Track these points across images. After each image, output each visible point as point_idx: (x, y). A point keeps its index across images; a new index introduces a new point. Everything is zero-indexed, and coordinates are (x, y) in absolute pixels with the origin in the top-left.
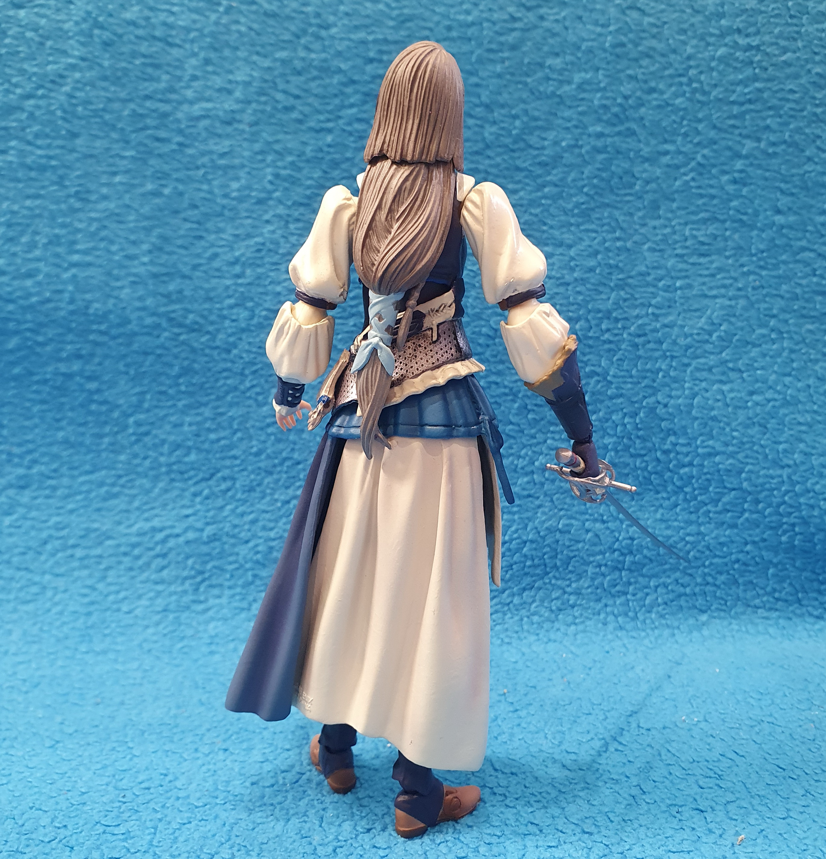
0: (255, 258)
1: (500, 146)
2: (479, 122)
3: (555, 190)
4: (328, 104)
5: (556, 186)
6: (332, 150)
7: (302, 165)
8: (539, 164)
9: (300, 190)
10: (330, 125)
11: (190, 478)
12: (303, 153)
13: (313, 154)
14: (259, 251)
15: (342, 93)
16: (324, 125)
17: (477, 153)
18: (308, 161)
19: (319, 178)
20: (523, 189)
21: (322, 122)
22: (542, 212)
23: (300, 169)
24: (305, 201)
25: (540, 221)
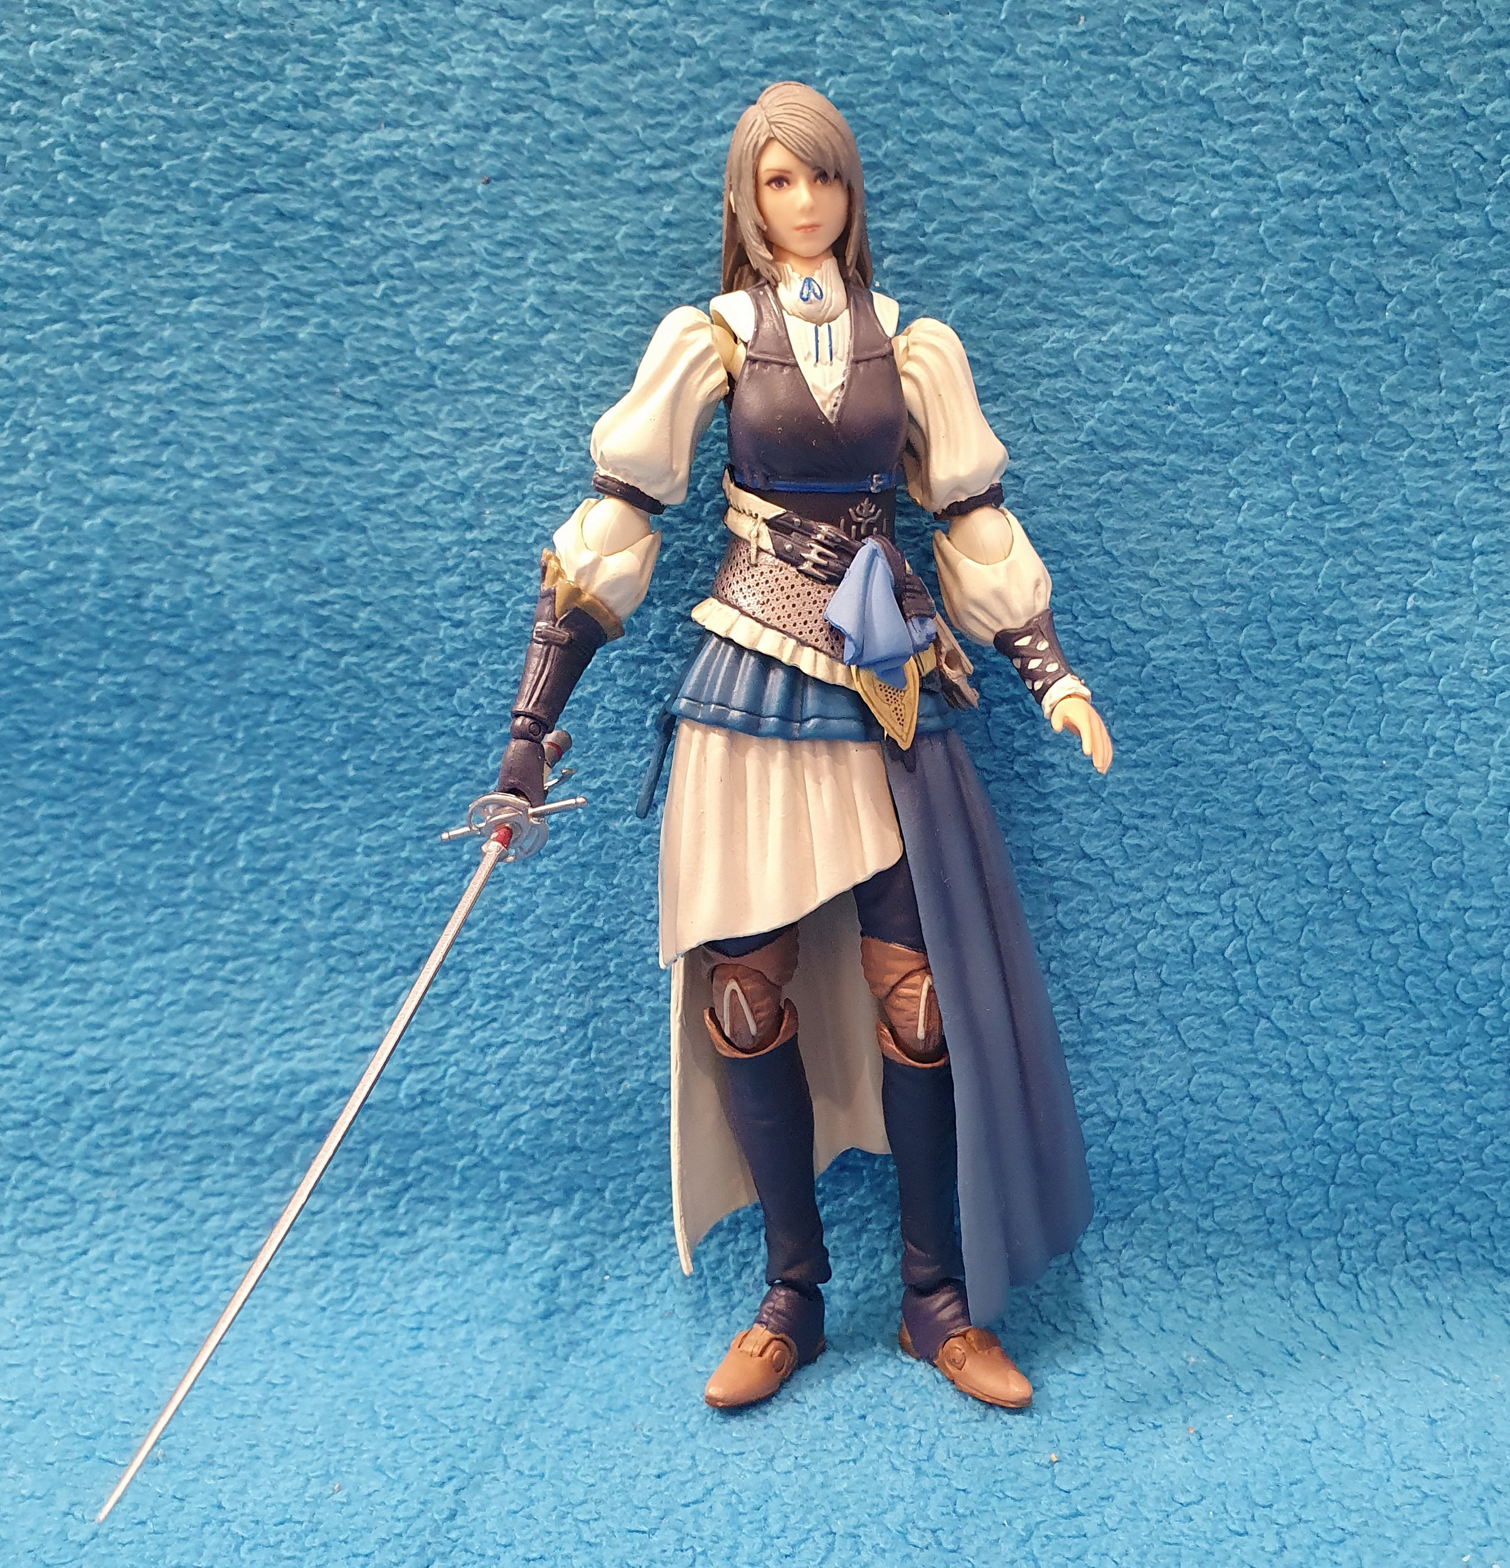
0: (504, 483)
1: (1064, 220)
2: (1015, 165)
3: (1193, 321)
4: (667, 126)
5: (1197, 311)
6: (673, 235)
7: (606, 270)
8: (1157, 260)
9: (602, 328)
10: (671, 175)
11: (371, 968)
12: (610, 243)
13: (631, 244)
14: (512, 467)
15: (698, 101)
16: (654, 177)
17: (1010, 236)
18: (620, 261)
19: (645, 298)
20: (1118, 318)
21: (651, 168)
22: (1163, 372)
23: (602, 281)
24: (614, 353)
25: (1160, 392)
